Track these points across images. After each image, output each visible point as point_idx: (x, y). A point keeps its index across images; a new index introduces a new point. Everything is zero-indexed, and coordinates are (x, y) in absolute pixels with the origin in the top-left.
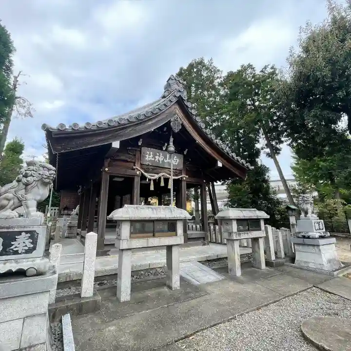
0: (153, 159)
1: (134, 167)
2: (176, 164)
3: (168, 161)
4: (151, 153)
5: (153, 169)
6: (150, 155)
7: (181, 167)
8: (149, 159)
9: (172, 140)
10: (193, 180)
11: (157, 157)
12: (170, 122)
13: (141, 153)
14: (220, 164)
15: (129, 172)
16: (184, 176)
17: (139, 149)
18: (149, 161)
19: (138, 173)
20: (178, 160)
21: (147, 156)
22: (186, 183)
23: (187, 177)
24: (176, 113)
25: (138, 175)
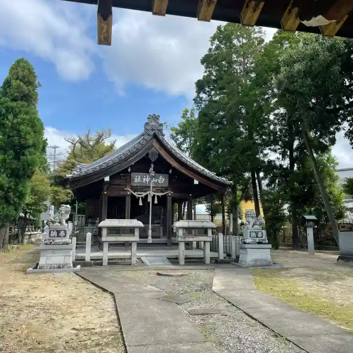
0: (141, 181)
1: (125, 189)
2: (162, 182)
3: (154, 180)
4: (139, 177)
5: (141, 189)
6: (138, 178)
7: (167, 185)
8: (138, 181)
9: (152, 166)
10: (177, 195)
11: (144, 179)
12: (148, 154)
13: (130, 178)
14: (196, 182)
15: (122, 193)
16: (170, 193)
17: (129, 175)
18: (138, 183)
19: (128, 193)
20: (164, 179)
21: (136, 179)
22: (171, 198)
23: (172, 192)
24: (153, 146)
25: (128, 195)
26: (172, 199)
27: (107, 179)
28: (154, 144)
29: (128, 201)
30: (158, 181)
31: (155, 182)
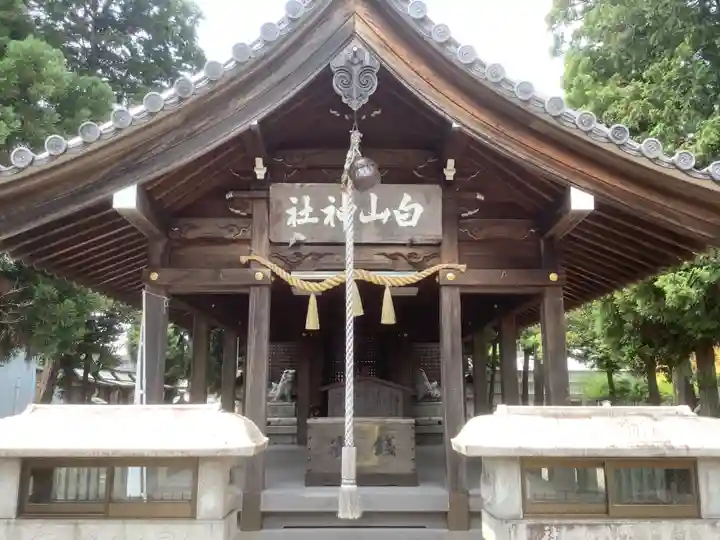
0: (315, 220)
1: (244, 258)
2: (414, 223)
3: (374, 216)
4: (307, 199)
6: (300, 206)
7: (435, 231)
8: (301, 222)
9: (356, 137)
11: (330, 211)
14: (581, 201)
15: (226, 280)
16: (451, 271)
17: (263, 194)
18: (301, 228)
19: (259, 276)
20: (419, 209)
21: (292, 211)
22: (457, 292)
23: (463, 267)
24: (353, 35)
25: (258, 285)
26: (465, 298)
27: (126, 199)
28: (359, 27)
29: (260, 311)
30: (392, 217)
31: (378, 222)
